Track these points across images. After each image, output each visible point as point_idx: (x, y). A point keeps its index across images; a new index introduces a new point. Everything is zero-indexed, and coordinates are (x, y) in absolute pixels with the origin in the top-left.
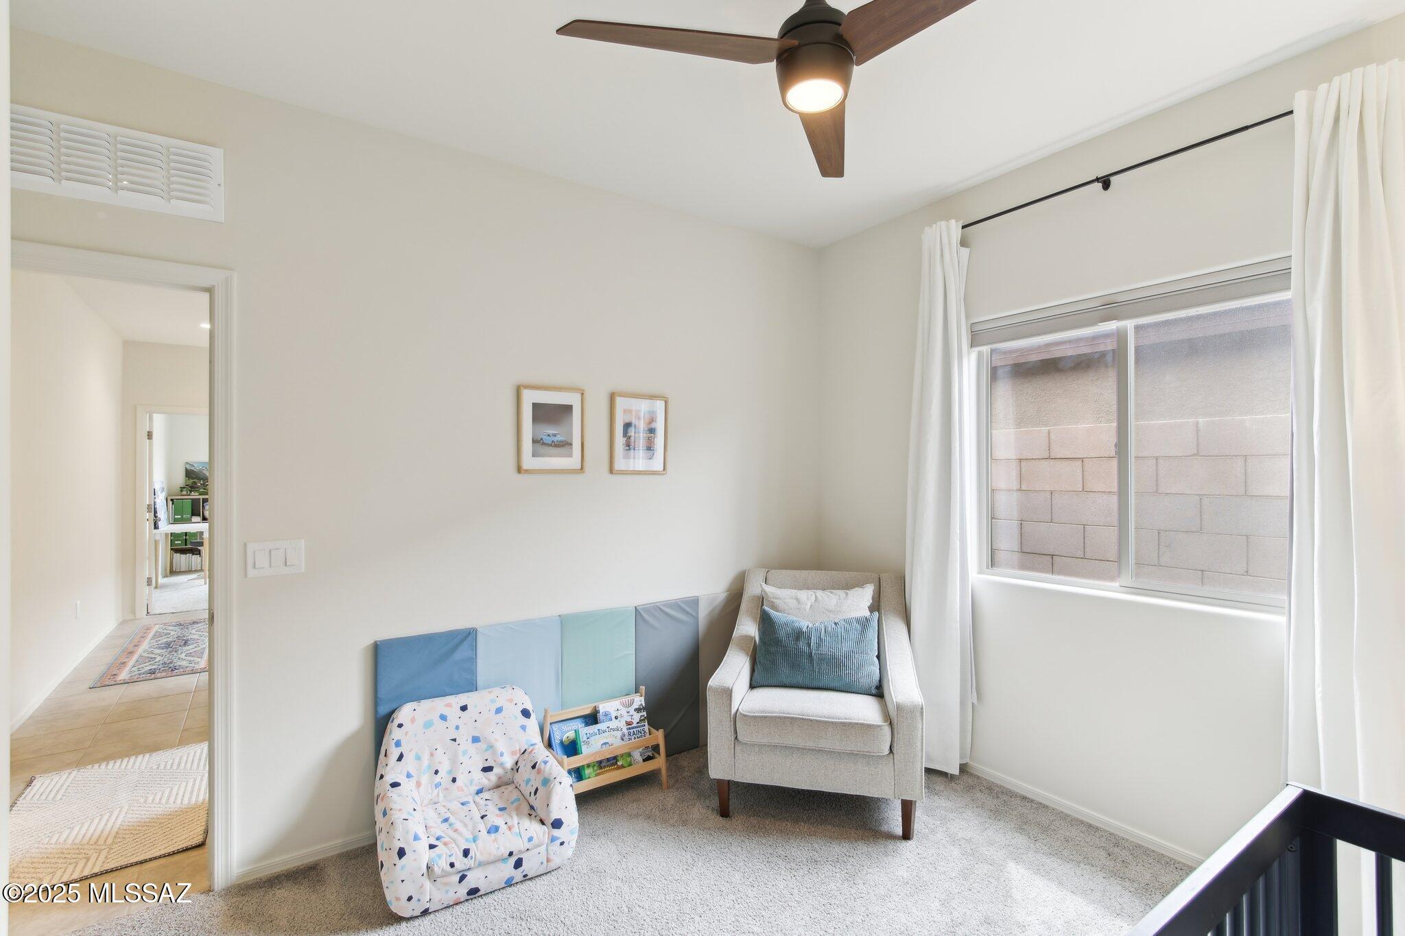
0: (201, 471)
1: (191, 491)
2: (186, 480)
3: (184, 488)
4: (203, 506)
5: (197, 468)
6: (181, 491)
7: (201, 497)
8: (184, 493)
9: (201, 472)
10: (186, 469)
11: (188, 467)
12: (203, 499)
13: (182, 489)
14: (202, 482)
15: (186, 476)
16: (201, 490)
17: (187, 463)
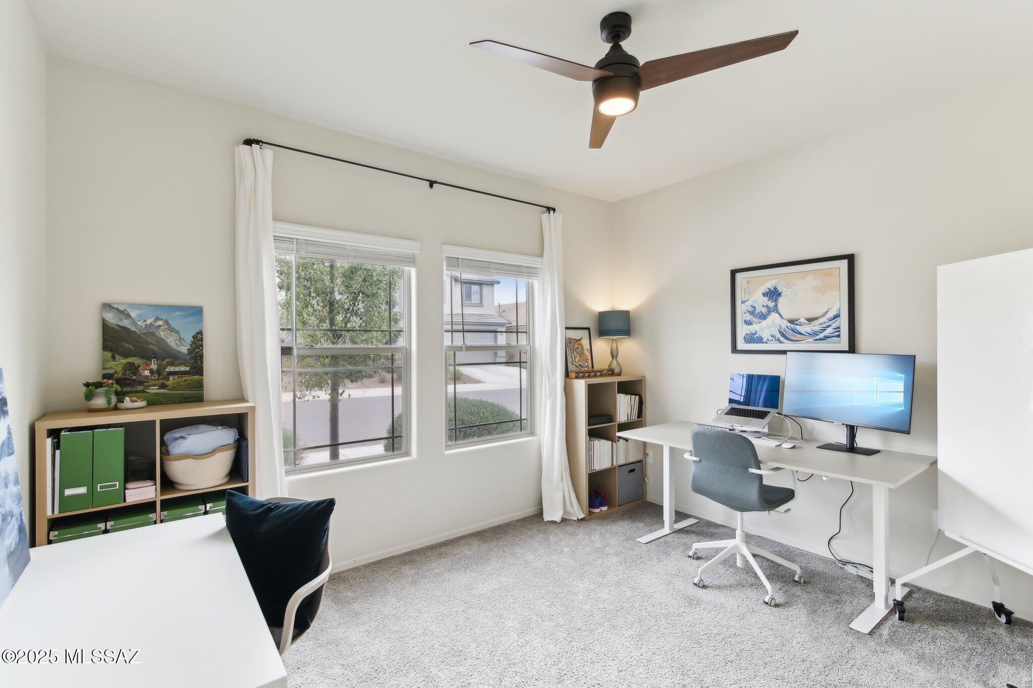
0: (150, 331)
1: (121, 396)
2: (104, 361)
3: (98, 385)
4: (163, 443)
5: (139, 321)
6: (89, 396)
7: (158, 415)
8: (99, 401)
9: (152, 334)
10: (105, 326)
11: (111, 318)
12: (162, 421)
13: (92, 388)
14: (154, 366)
15: (105, 348)
16: (154, 390)
17: (107, 306)
